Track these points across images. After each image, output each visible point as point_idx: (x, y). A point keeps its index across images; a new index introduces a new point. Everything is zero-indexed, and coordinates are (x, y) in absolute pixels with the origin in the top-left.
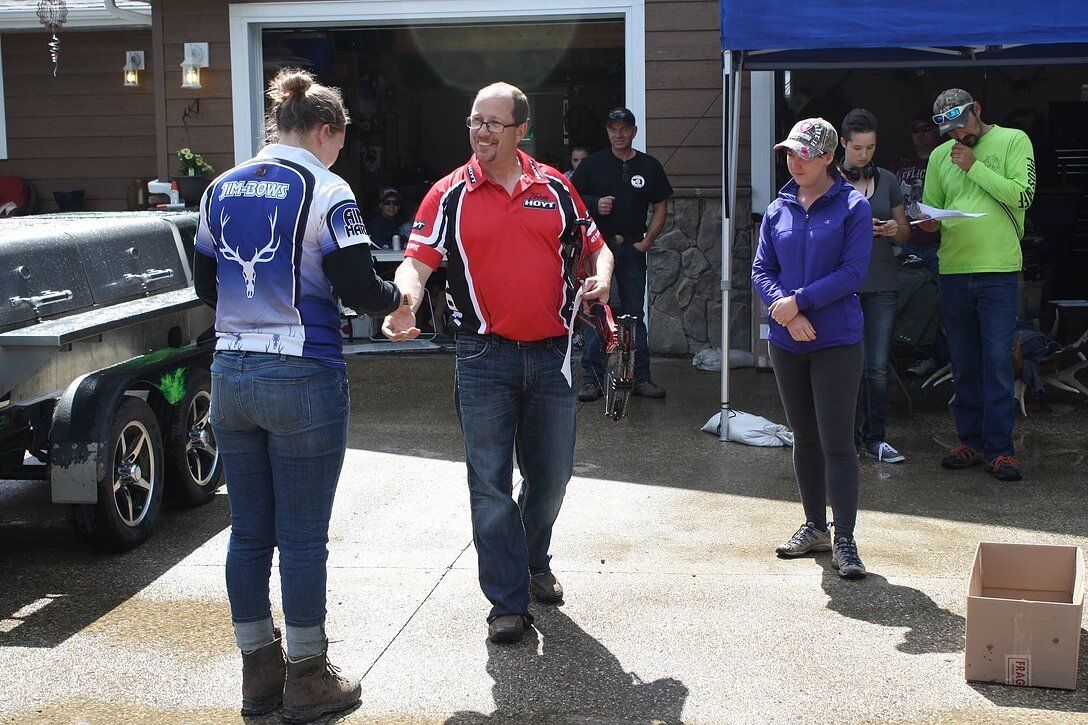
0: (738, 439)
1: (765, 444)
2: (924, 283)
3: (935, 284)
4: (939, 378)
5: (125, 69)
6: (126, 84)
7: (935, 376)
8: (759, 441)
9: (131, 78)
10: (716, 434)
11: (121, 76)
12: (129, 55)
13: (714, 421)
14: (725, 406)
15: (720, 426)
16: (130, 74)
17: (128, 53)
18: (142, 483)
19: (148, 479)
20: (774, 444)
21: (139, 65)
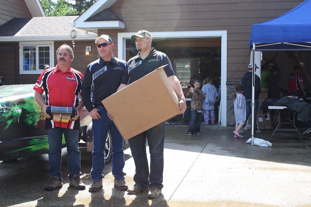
0: (256, 145)
1: (264, 146)
2: (305, 105)
3: (308, 106)
4: (308, 132)
5: (86, 51)
6: (86, 55)
7: (307, 131)
8: (262, 145)
9: (87, 53)
10: (250, 144)
11: (85, 52)
12: (87, 47)
13: (249, 140)
14: (253, 136)
15: (251, 141)
16: (87, 52)
17: (86, 47)
18: (107, 148)
19: (109, 148)
20: (266, 146)
21: (89, 50)
